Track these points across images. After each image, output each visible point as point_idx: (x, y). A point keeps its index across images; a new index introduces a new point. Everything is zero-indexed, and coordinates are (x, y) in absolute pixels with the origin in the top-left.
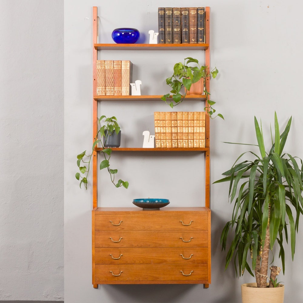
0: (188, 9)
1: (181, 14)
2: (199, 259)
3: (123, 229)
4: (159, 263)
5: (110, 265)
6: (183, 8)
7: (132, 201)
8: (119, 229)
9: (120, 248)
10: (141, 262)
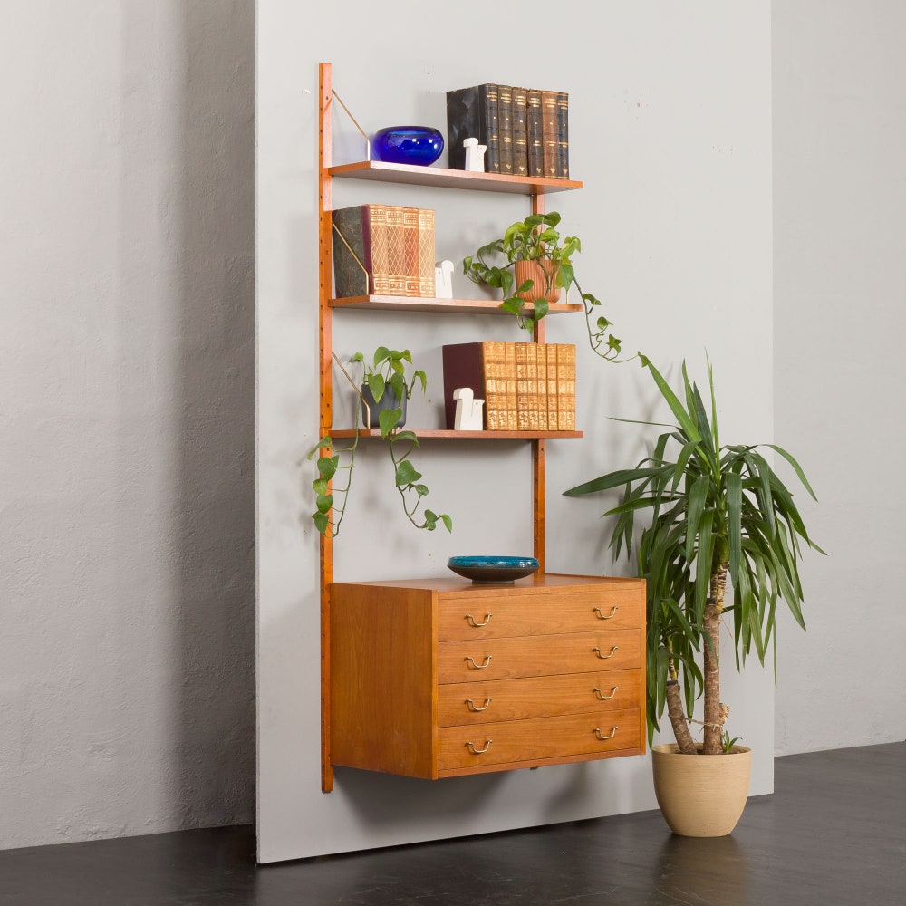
0: (540, 95)
1: (528, 105)
2: (627, 696)
3: (491, 633)
4: (558, 714)
5: (467, 727)
6: (533, 91)
7: (447, 562)
8: (484, 634)
9: (485, 684)
10: (525, 714)
